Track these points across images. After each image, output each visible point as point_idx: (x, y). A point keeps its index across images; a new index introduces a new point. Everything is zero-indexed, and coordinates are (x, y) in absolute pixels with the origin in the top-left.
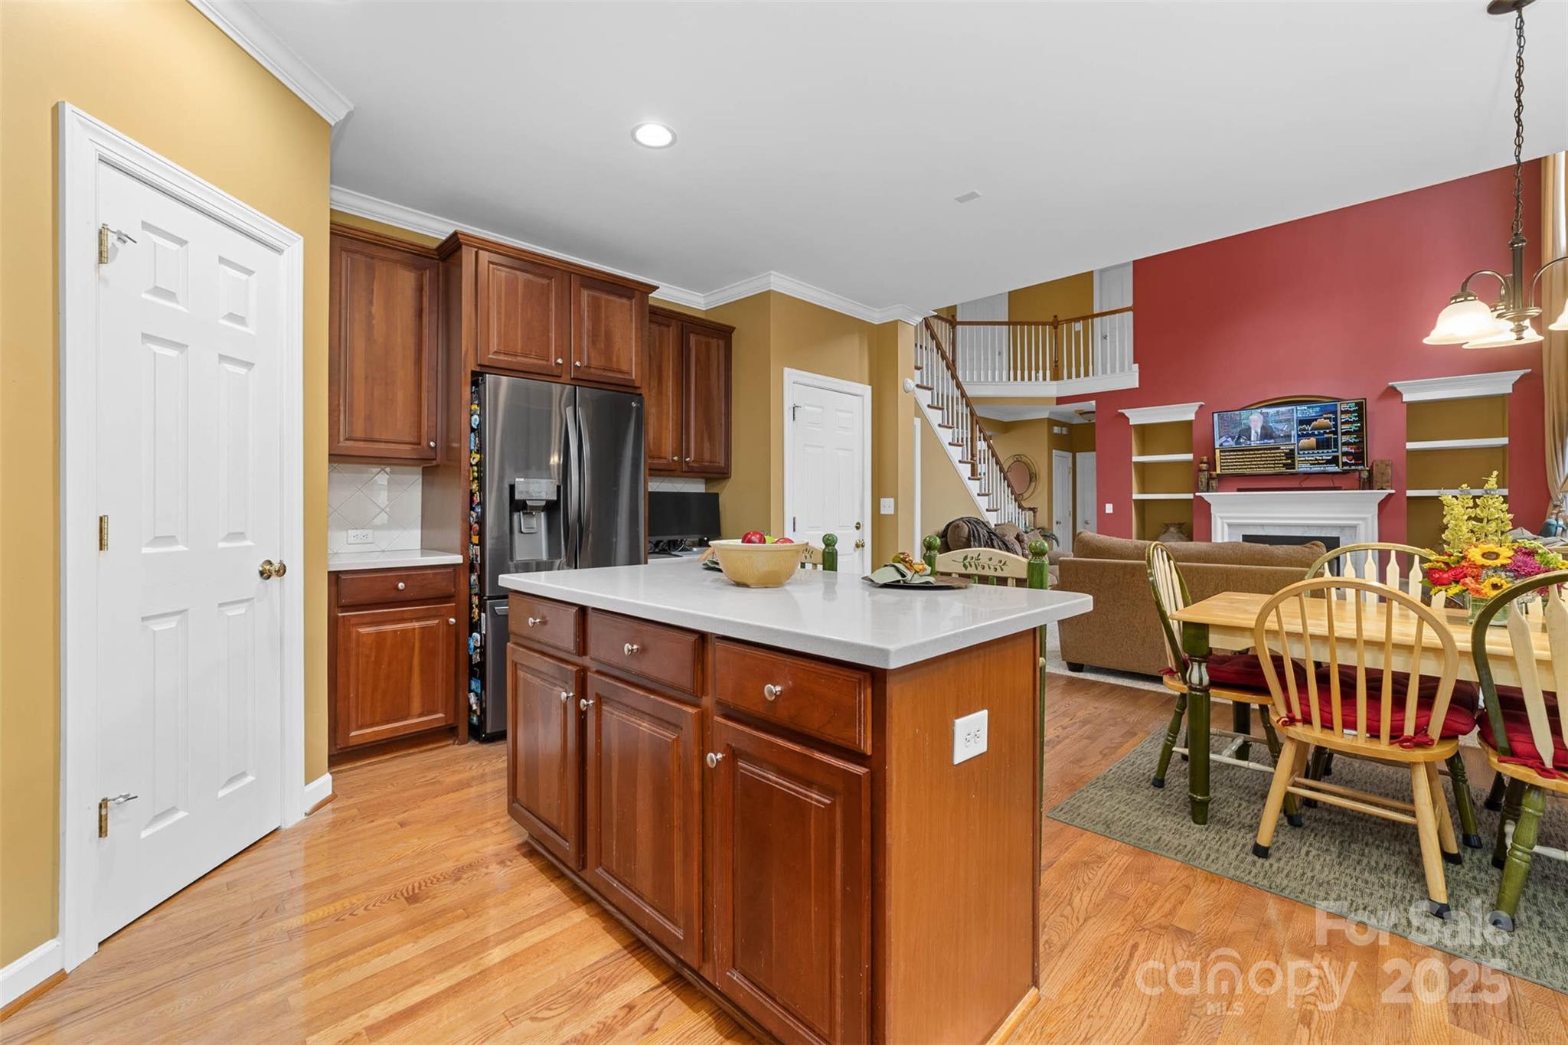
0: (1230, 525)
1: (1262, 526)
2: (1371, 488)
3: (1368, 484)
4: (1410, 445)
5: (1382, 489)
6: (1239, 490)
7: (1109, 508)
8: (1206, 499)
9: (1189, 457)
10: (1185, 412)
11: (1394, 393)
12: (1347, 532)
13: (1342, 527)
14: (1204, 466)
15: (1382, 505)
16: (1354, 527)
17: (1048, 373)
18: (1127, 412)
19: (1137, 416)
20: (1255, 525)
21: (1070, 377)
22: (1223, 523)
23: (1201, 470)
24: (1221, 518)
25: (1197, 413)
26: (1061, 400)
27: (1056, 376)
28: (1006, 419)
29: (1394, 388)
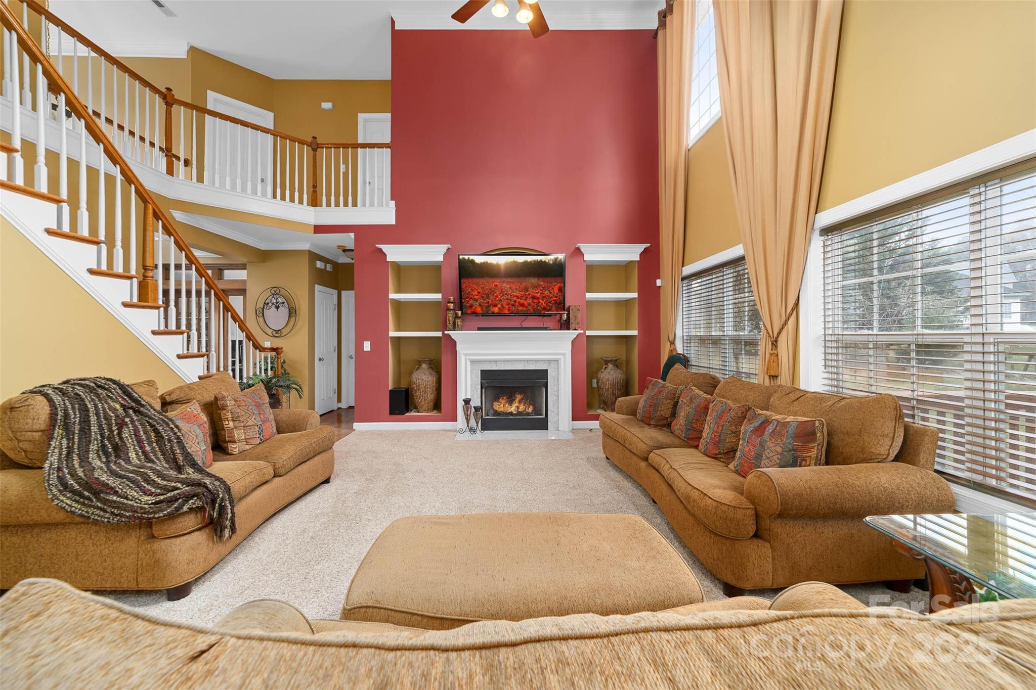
0: (472, 362)
1: (496, 361)
2: (569, 330)
3: (565, 325)
4: (589, 296)
5: (575, 329)
6: (479, 329)
7: (367, 346)
8: (453, 337)
9: (438, 296)
10: (434, 253)
11: (578, 252)
12: (553, 365)
13: (549, 361)
14: (451, 306)
15: (574, 342)
16: (557, 361)
17: (305, 196)
18: (385, 248)
19: (395, 253)
20: (490, 361)
21: (329, 205)
22: (466, 359)
23: (449, 309)
24: (464, 354)
25: (445, 255)
26: (319, 229)
27: (314, 202)
28: (263, 247)
29: (578, 249)
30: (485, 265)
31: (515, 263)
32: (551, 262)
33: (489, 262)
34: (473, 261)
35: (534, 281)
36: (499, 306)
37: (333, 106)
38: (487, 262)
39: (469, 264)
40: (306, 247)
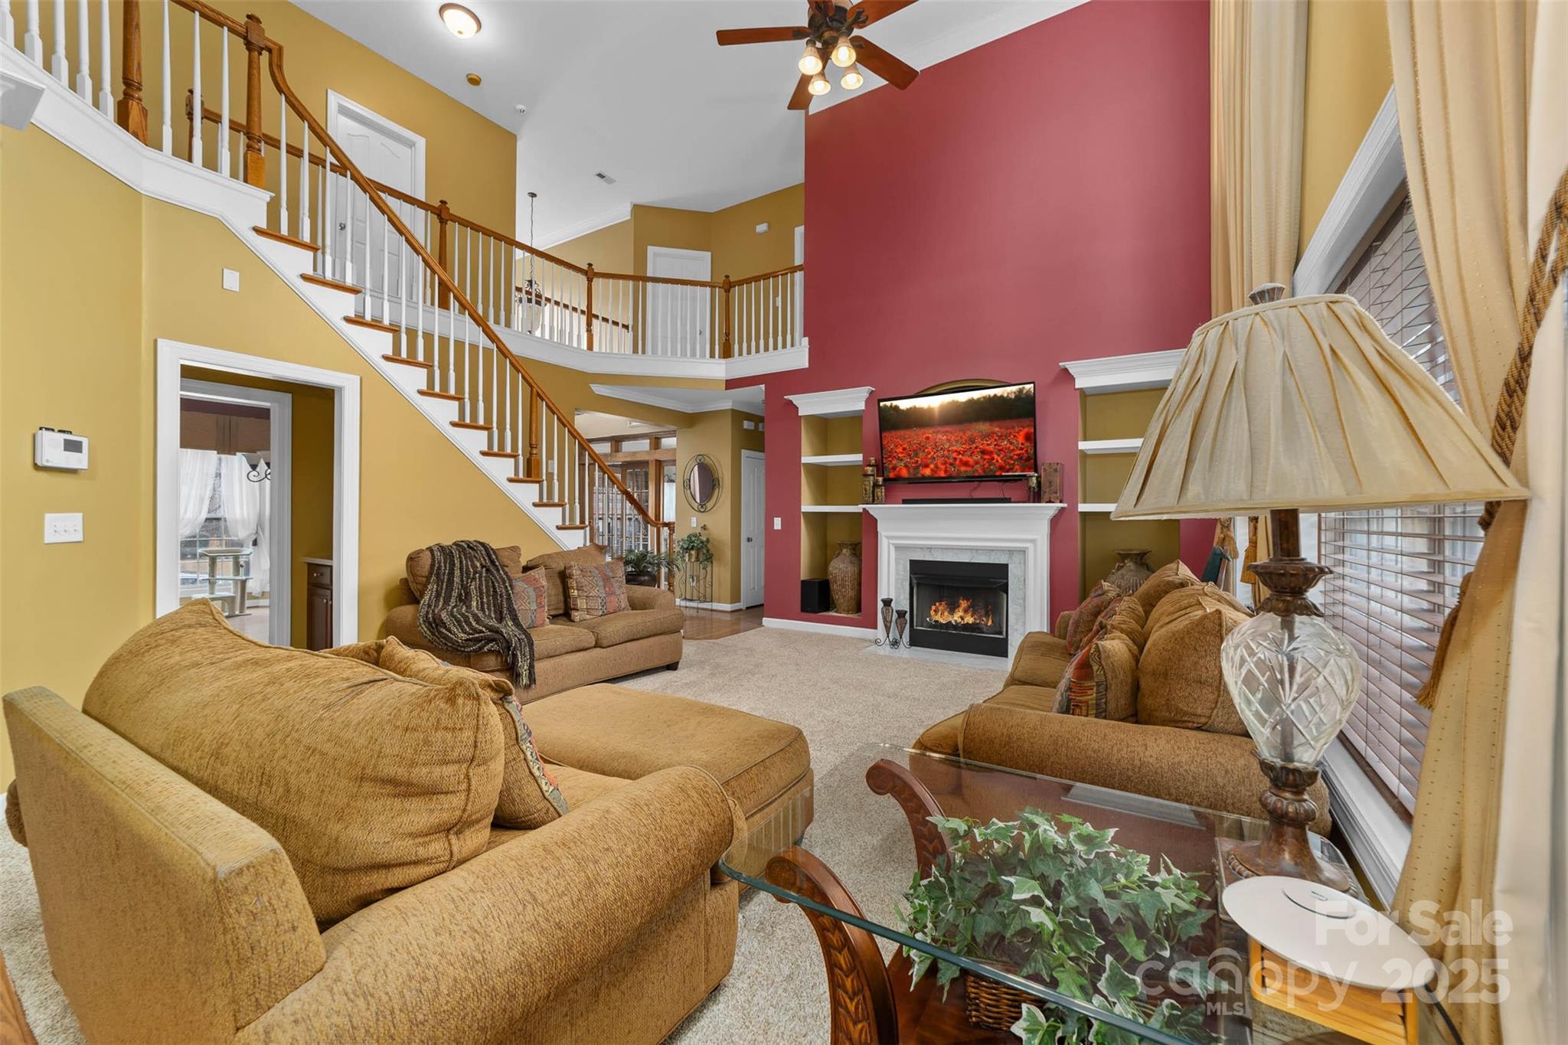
0: (898, 548)
1: (930, 548)
2: (1039, 502)
3: (1036, 496)
4: (1083, 445)
5: (1050, 502)
6: (905, 502)
7: (778, 523)
8: (871, 513)
9: (858, 458)
10: (851, 400)
11: (1067, 376)
12: (1017, 558)
13: (1011, 552)
14: (869, 470)
15: (1054, 522)
16: (1023, 552)
17: (717, 347)
18: (796, 399)
19: (810, 404)
20: (922, 548)
21: (740, 354)
22: (889, 543)
23: (866, 475)
24: (886, 537)
25: (866, 402)
26: (731, 384)
27: (727, 353)
28: (689, 410)
29: (1066, 370)
30: (913, 411)
31: (955, 403)
32: (1013, 396)
33: (917, 406)
34: (896, 408)
35: (984, 427)
36: (932, 466)
37: (769, 227)
38: (915, 407)
39: (892, 412)
40: (727, 405)
